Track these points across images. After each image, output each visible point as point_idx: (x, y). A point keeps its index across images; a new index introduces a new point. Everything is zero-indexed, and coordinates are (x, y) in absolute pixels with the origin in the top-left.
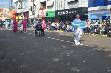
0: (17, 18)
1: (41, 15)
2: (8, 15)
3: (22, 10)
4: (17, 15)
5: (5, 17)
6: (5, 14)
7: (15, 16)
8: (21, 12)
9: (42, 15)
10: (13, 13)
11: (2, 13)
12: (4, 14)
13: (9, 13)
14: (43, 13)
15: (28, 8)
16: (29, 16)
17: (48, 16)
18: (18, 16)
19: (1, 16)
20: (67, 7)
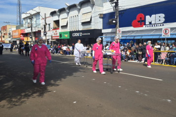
0: (25, 39)
1: (54, 36)
2: (14, 35)
3: (32, 29)
4: (26, 35)
5: (9, 37)
6: (10, 34)
7: (24, 37)
8: (30, 31)
10: (20, 33)
11: (5, 32)
12: (8, 34)
13: (16, 32)
14: (57, 34)
15: (39, 26)
17: (62, 38)
19: (4, 37)
20: (81, 28)
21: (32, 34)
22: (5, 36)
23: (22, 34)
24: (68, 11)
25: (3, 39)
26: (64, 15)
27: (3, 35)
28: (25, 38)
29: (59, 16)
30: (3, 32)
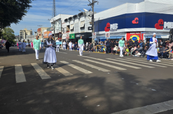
8: (54, 33)
11: (40, 33)
13: (46, 33)
17: (71, 38)
20: (80, 31)
22: (40, 37)
24: (73, 19)
26: (72, 22)
29: (70, 22)
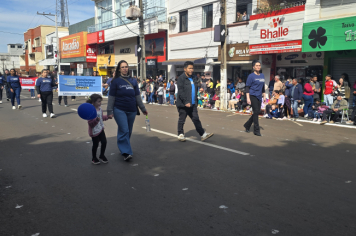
1: (262, 41)
2: (63, 49)
5: (48, 57)
6: (50, 48)
7: (96, 54)
9: (269, 45)
11: (35, 45)
12: (44, 49)
13: (71, 41)
16: (164, 53)
18: (107, 52)
19: (32, 56)
21: (143, 42)
22: (37, 54)
23: (91, 46)
25: (31, 62)
27: (30, 51)
28: (99, 58)
30: (30, 43)
